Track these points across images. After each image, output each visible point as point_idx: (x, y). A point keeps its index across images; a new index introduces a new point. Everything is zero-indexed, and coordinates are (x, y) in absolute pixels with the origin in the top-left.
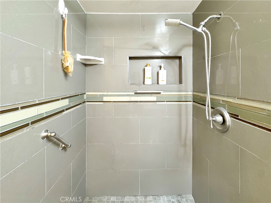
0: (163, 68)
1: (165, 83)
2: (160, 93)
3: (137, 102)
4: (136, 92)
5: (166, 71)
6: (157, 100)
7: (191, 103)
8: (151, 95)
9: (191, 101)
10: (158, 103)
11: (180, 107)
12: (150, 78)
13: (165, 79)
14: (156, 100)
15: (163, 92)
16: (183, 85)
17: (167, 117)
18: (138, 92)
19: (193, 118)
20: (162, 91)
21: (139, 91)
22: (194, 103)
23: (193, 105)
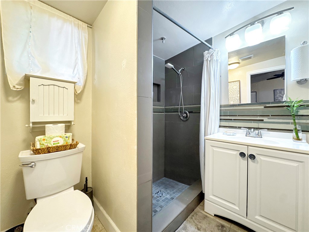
7: (164, 113)
16: (161, 102)
19: (165, 122)
22: (166, 113)
23: (165, 115)
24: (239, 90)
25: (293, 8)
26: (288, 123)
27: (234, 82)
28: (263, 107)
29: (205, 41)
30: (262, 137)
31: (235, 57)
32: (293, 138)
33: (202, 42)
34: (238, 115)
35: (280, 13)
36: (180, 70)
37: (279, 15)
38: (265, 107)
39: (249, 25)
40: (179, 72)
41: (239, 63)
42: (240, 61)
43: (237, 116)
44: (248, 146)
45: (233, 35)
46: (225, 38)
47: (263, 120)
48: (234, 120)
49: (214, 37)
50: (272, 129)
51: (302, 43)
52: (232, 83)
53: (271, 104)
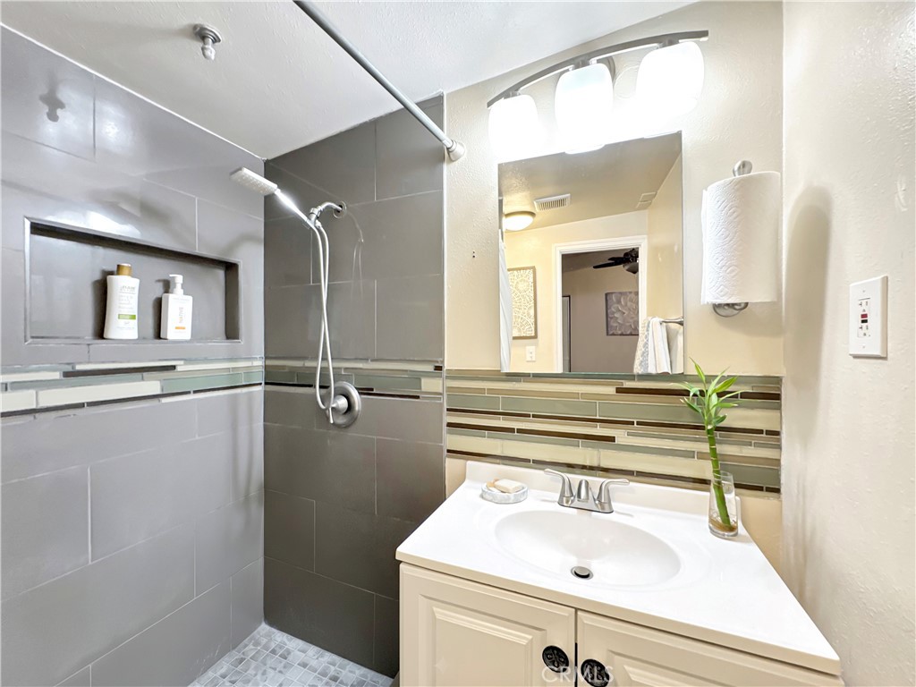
0: (182, 288)
1: (186, 335)
2: (174, 367)
3: (81, 406)
4: (69, 369)
5: (190, 298)
6: (162, 390)
7: (260, 389)
8: (138, 375)
9: (261, 384)
10: (164, 400)
11: (233, 403)
12: (133, 317)
13: (188, 323)
14: (159, 392)
15: (185, 364)
16: (242, 341)
17: (197, 438)
18: (79, 367)
19: (265, 427)
20: (181, 360)
21: (89, 362)
22: (268, 386)
23: (266, 393)
24: (532, 295)
25: (705, 34)
26: (689, 454)
27: (520, 269)
28: (611, 390)
29: (418, 104)
30: (614, 508)
31: (524, 194)
32: (712, 521)
33: (406, 107)
34: (534, 416)
35: (670, 40)
36: (316, 211)
37: (664, 46)
38: (619, 390)
39: (570, 67)
40: (314, 217)
41: (532, 214)
42: (537, 210)
43: (529, 416)
44: (577, 609)
45: (514, 95)
46: (490, 104)
47: (612, 439)
48: (520, 431)
49: (448, 95)
50: (641, 474)
51: (736, 168)
52: (515, 272)
53: (639, 380)
